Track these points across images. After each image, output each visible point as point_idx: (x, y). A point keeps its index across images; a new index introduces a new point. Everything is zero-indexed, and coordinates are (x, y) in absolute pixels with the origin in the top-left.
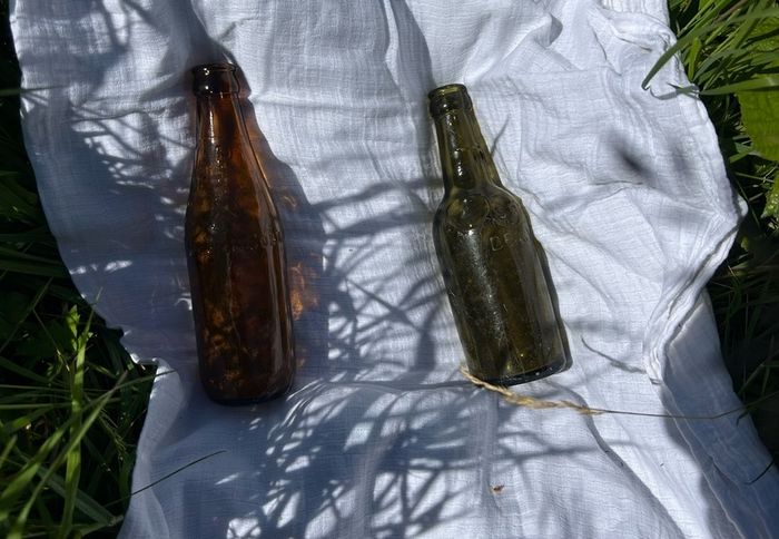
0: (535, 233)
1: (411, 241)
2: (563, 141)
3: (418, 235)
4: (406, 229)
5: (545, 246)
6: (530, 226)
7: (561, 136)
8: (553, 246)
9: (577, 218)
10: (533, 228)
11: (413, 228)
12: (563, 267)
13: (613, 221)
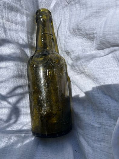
0: (68, 73)
1: (18, 68)
2: (87, 21)
3: (22, 67)
4: (16, 63)
5: (71, 79)
6: (67, 70)
7: (86, 18)
8: (74, 79)
9: (87, 65)
10: (68, 71)
11: (20, 64)
12: (77, 89)
13: (104, 68)
